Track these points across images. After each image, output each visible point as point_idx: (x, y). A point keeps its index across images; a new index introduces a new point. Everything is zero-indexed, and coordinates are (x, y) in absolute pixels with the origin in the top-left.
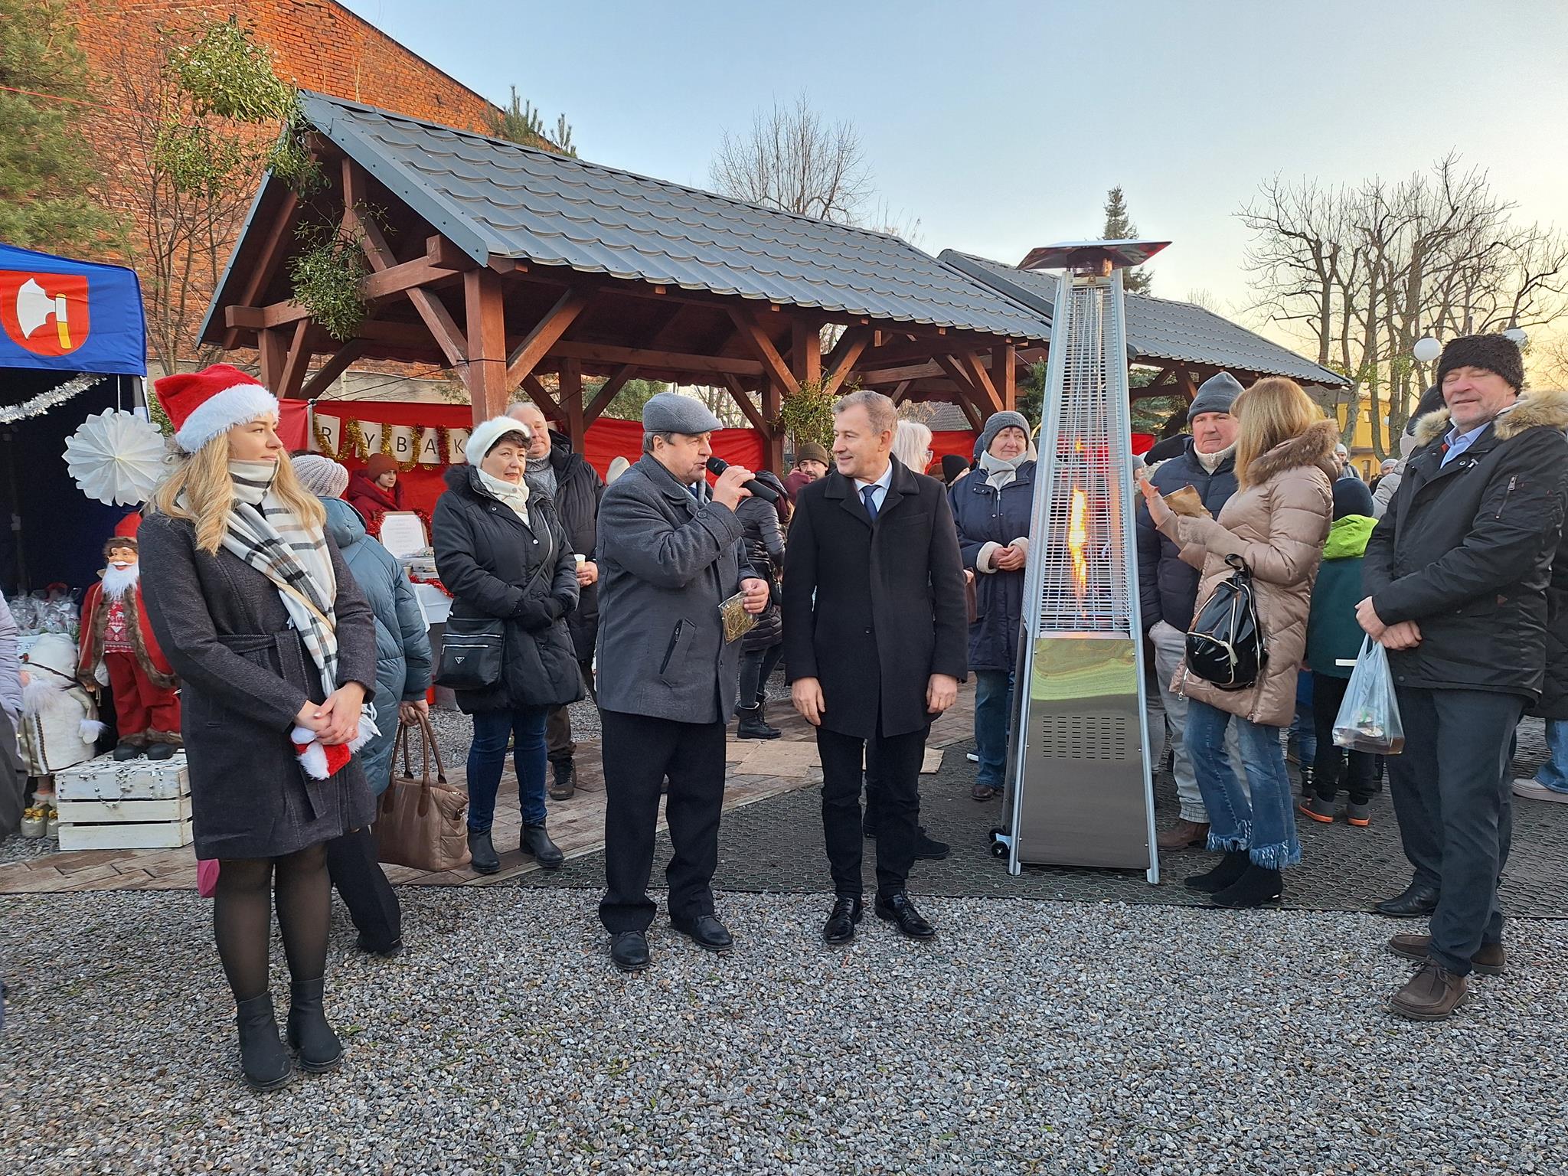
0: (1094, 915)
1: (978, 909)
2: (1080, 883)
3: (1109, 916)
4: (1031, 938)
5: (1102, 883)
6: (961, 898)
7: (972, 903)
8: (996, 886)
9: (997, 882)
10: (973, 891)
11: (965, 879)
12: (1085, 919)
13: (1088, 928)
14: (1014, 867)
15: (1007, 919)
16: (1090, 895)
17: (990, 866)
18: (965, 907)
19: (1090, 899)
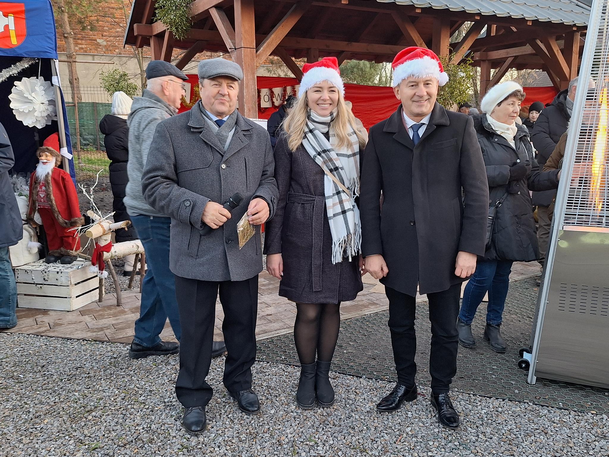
0: (582, 423)
1: (500, 409)
2: (577, 396)
3: (594, 425)
4: (533, 438)
5: (593, 397)
6: (490, 398)
7: (496, 403)
8: (517, 391)
9: (517, 388)
10: (500, 393)
11: (495, 383)
12: (575, 426)
13: (576, 435)
14: (532, 378)
15: (518, 420)
16: (582, 406)
17: (516, 375)
18: (491, 406)
19: (582, 411)
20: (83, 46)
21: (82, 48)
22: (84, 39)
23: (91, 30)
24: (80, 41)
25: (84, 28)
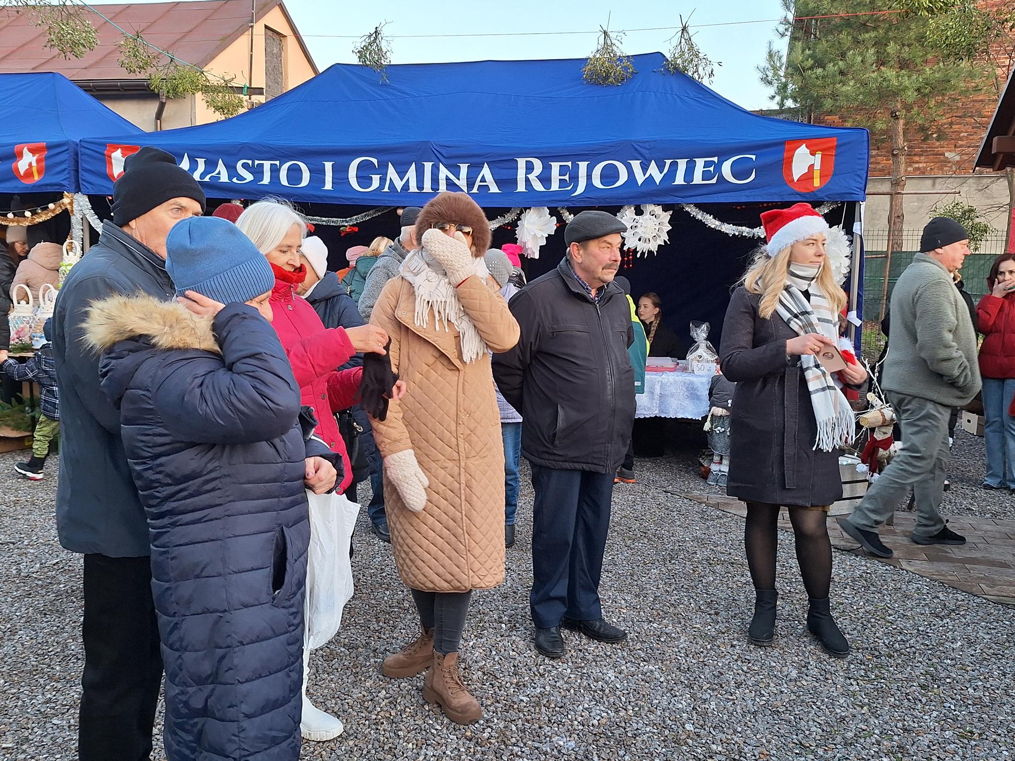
20: (921, 165)
21: (918, 169)
22: (925, 154)
23: (938, 139)
24: (916, 158)
25: (926, 138)
